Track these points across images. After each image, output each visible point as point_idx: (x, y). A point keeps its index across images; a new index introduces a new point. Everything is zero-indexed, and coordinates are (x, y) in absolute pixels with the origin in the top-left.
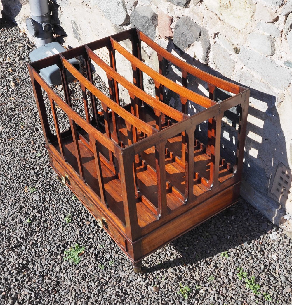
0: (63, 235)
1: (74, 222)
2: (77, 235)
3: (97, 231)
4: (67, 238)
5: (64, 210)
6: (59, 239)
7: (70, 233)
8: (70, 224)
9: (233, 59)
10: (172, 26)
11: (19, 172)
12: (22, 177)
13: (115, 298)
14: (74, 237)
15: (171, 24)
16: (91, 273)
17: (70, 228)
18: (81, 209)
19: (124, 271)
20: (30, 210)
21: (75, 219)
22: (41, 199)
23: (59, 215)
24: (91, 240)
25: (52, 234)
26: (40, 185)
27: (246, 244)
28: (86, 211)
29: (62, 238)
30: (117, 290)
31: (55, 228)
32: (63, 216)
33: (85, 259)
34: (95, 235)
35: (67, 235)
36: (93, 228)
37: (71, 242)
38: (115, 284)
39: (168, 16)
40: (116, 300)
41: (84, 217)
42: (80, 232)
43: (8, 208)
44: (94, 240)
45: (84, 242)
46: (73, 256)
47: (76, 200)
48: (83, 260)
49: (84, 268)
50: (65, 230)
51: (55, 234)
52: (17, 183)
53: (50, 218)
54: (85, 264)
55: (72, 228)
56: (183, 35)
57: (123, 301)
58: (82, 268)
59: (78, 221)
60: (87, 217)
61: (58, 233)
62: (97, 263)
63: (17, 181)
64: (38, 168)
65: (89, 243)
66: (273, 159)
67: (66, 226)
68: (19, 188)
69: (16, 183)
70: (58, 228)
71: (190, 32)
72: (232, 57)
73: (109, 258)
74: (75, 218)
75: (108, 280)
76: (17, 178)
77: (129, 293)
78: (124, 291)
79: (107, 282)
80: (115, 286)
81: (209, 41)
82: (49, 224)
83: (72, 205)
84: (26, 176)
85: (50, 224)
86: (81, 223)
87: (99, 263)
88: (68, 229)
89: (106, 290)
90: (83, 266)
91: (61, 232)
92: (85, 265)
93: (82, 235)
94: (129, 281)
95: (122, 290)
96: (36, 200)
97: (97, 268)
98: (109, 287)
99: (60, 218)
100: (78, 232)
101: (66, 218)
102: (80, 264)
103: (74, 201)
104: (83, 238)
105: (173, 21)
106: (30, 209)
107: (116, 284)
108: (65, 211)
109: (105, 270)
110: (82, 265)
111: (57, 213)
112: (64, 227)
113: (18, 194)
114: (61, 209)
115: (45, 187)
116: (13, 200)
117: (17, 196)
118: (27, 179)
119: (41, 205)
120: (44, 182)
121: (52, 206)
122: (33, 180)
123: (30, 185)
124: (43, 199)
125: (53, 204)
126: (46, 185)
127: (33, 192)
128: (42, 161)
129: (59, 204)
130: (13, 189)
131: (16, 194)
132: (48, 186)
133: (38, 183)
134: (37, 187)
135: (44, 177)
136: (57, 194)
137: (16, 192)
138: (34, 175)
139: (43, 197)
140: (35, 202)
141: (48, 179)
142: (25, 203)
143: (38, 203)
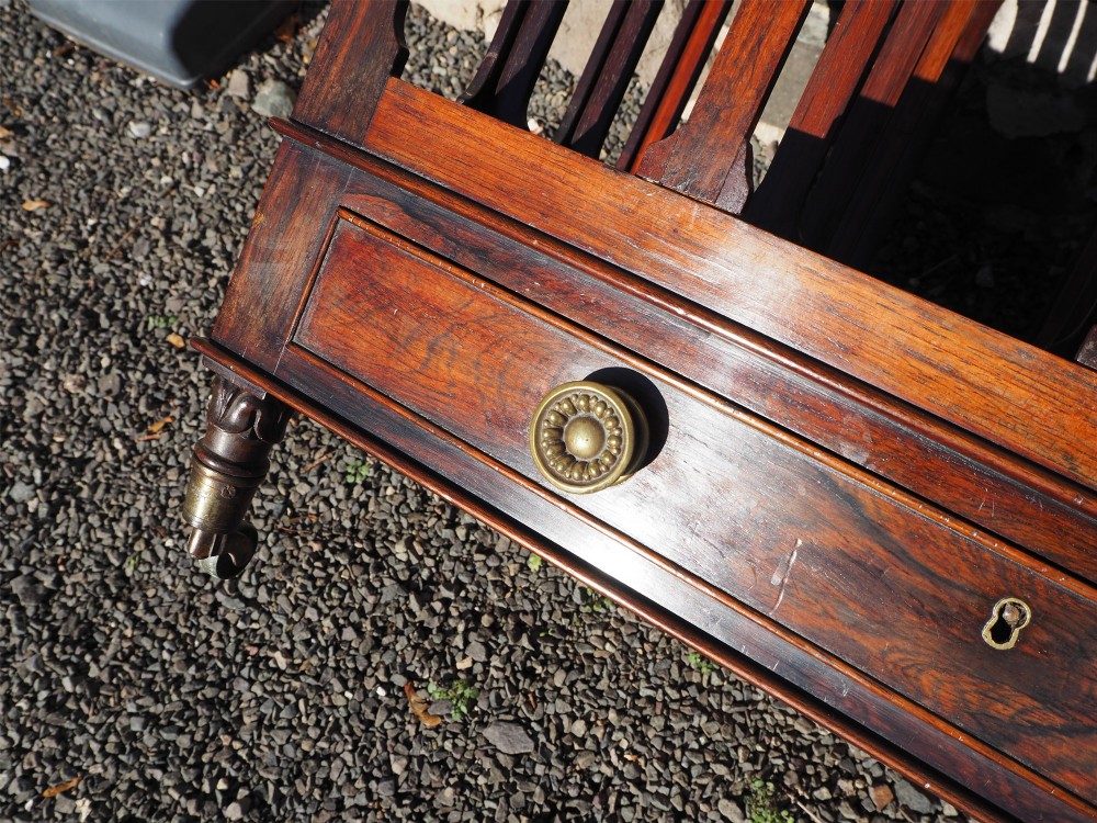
5: (706, 767)
11: (320, 612)
12: (349, 634)
18: (780, 716)
21: (801, 799)
22: (542, 739)
23: (703, 807)
26: (477, 651)
32: (730, 810)
41: (831, 758)
47: (720, 674)
52: (344, 682)
59: (827, 806)
60: (843, 752)
63: (337, 669)
64: (400, 550)
68: (375, 711)
69: (338, 687)
74: (798, 790)
76: (325, 650)
83: (720, 712)
84: (367, 626)
86: (848, 814)
96: (517, 758)
101: (762, 817)
103: (716, 680)
108: (721, 770)
111: (685, 797)
113: (396, 753)
114: (691, 764)
115: (512, 651)
116: (394, 807)
117: (397, 768)
118: (385, 641)
119: (560, 777)
120: (486, 621)
121: (625, 761)
122: (424, 632)
123: (422, 669)
124: (547, 732)
125: (624, 745)
126: (511, 643)
127: (470, 709)
128: (395, 503)
129: (651, 734)
130: (352, 733)
131: (387, 762)
132: (525, 642)
133: (458, 641)
134: (469, 671)
135: (463, 594)
136: (597, 672)
137: (378, 746)
138: (407, 598)
139: (540, 722)
140: (520, 771)
141: (493, 596)
142: (466, 802)
143: (540, 770)
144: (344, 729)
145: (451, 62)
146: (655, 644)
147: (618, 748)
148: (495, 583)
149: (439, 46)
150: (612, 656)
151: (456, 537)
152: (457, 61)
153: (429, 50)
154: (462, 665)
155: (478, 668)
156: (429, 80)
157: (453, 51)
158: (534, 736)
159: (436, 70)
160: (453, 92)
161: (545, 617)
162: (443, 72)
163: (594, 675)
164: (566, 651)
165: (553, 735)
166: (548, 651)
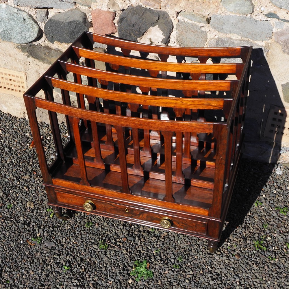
0: (113, 262)
1: (111, 246)
2: (127, 254)
3: (140, 241)
4: (119, 262)
5: (90, 241)
6: (114, 267)
7: (117, 256)
8: (109, 250)
9: (205, 30)
10: (115, 21)
11: (6, 231)
12: (13, 234)
13: (214, 282)
14: (126, 257)
15: (114, 19)
16: (173, 277)
17: (113, 252)
18: (104, 232)
19: (198, 259)
20: (56, 258)
21: (110, 243)
22: (57, 243)
23: (90, 247)
24: (142, 252)
25: (101, 267)
26: (41, 232)
27: (265, 188)
28: (112, 231)
29: (115, 265)
30: (209, 275)
31: (99, 261)
32: (95, 246)
33: (155, 269)
34: (142, 246)
35: (116, 260)
36: (134, 241)
37: (127, 263)
38: (201, 272)
39: (110, 12)
40: (216, 284)
41: (115, 236)
42: (127, 250)
43: (29, 269)
44: (146, 250)
45: (138, 256)
46: (142, 273)
47: (92, 227)
48: (155, 271)
49: (161, 277)
50: (111, 257)
51: (105, 265)
53: (84, 254)
54: (159, 272)
55: (115, 251)
56: (134, 25)
57: (221, 281)
58: (159, 277)
59: (114, 243)
60: (118, 235)
61: (107, 262)
62: (170, 266)
63: (11, 240)
64: (22, 218)
65: (144, 255)
66: (264, 105)
67: (108, 253)
68: (21, 245)
69: (12, 243)
70: (102, 259)
71: (142, 20)
72: (203, 29)
73: (174, 257)
74: (109, 241)
75: (192, 274)
76: (8, 237)
77: (219, 272)
78: (215, 274)
79: (193, 275)
80: (203, 274)
81: (172, 21)
82: (88, 260)
83: (92, 233)
84: (17, 232)
85: (90, 260)
86: (118, 243)
87: (171, 265)
88: (112, 254)
89: (200, 281)
90: (159, 275)
91: (108, 260)
92: (161, 274)
93: (130, 252)
94: (209, 264)
95: (211, 273)
96: (52, 247)
97: (173, 270)
98: (199, 278)
99: (94, 249)
100: (125, 252)
101: (101, 246)
102: (155, 276)
103: (91, 228)
104: (134, 253)
105: (117, 15)
106: (54, 257)
107: (203, 271)
108: (93, 241)
109: (181, 267)
110: (157, 276)
111: (86, 246)
112: (105, 255)
113: (26, 251)
114: (87, 241)
115: (48, 231)
116: (27, 259)
117: (27, 253)
118: (21, 234)
119: (61, 249)
120: (42, 227)
121: (74, 244)
122: (29, 231)
123: (30, 237)
124: (58, 242)
125: (73, 241)
126: (48, 229)
127: (41, 242)
128: (19, 211)
129: (79, 239)
130: (16, 250)
131: (25, 253)
132: (51, 229)
133: (37, 231)
134: (40, 236)
135: (37, 224)
136: (67, 231)
137: (22, 251)
138: (25, 226)
139: (56, 241)
140: (53, 249)
141: (43, 223)
142: (42, 255)
143: (57, 248)
144: (15, 249)
145: (18, 125)
146: (78, 225)
147: (72, 242)
148: (43, 221)
149: (15, 122)
150: (70, 228)
151: (34, 215)
152: (20, 125)
153: (12, 123)
154: (38, 235)
155: (42, 235)
156: (13, 130)
157: (18, 123)
158: (55, 243)
159: (15, 127)
160: (20, 131)
161: (55, 225)
162: (17, 128)
163: (66, 232)
164: (60, 229)
165: (59, 243)
166: (56, 230)
